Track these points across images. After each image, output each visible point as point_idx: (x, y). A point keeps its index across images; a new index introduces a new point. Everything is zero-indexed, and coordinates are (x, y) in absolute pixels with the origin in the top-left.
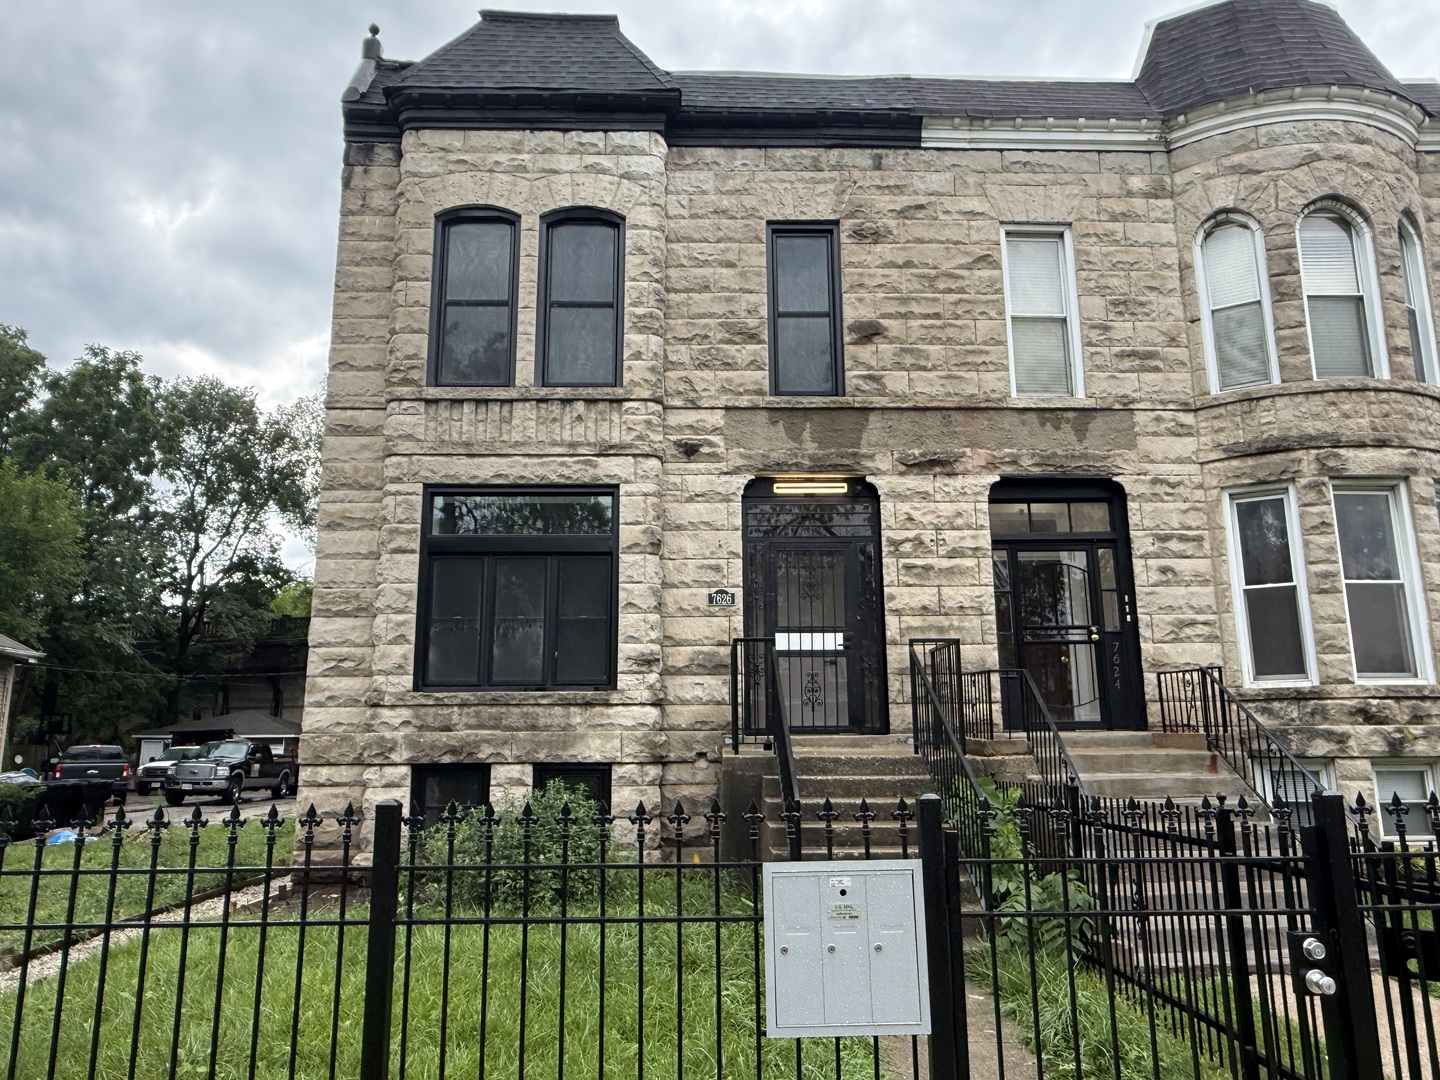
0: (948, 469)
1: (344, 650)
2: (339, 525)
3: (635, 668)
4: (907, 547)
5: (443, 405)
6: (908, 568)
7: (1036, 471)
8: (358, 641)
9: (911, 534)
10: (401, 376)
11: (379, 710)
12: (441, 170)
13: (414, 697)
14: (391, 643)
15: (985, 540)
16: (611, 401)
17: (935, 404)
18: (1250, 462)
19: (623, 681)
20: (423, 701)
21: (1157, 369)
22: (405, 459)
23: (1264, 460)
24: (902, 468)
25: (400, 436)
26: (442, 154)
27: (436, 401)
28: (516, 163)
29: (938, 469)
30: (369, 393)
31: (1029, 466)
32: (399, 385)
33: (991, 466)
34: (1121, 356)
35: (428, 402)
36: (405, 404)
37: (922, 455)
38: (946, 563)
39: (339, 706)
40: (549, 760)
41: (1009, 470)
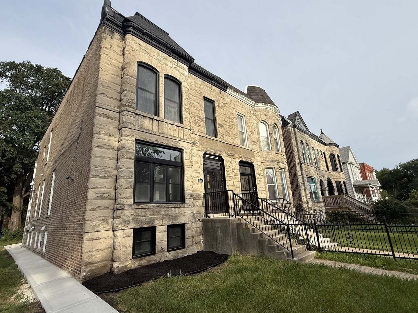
0: (233, 157)
1: (103, 190)
2: (102, 146)
4: (229, 172)
5: (141, 117)
6: (230, 177)
7: (244, 160)
9: (229, 170)
11: (123, 211)
12: (139, 50)
13: (135, 206)
15: (239, 173)
17: (231, 144)
18: (269, 163)
21: (256, 145)
22: (130, 130)
23: (271, 163)
24: (227, 156)
26: (139, 45)
27: (139, 115)
29: (232, 157)
32: (128, 107)
33: (239, 158)
34: (252, 141)
35: (136, 114)
36: (130, 113)
37: (230, 154)
38: (234, 176)
39: (101, 210)
40: (172, 224)
41: (241, 159)
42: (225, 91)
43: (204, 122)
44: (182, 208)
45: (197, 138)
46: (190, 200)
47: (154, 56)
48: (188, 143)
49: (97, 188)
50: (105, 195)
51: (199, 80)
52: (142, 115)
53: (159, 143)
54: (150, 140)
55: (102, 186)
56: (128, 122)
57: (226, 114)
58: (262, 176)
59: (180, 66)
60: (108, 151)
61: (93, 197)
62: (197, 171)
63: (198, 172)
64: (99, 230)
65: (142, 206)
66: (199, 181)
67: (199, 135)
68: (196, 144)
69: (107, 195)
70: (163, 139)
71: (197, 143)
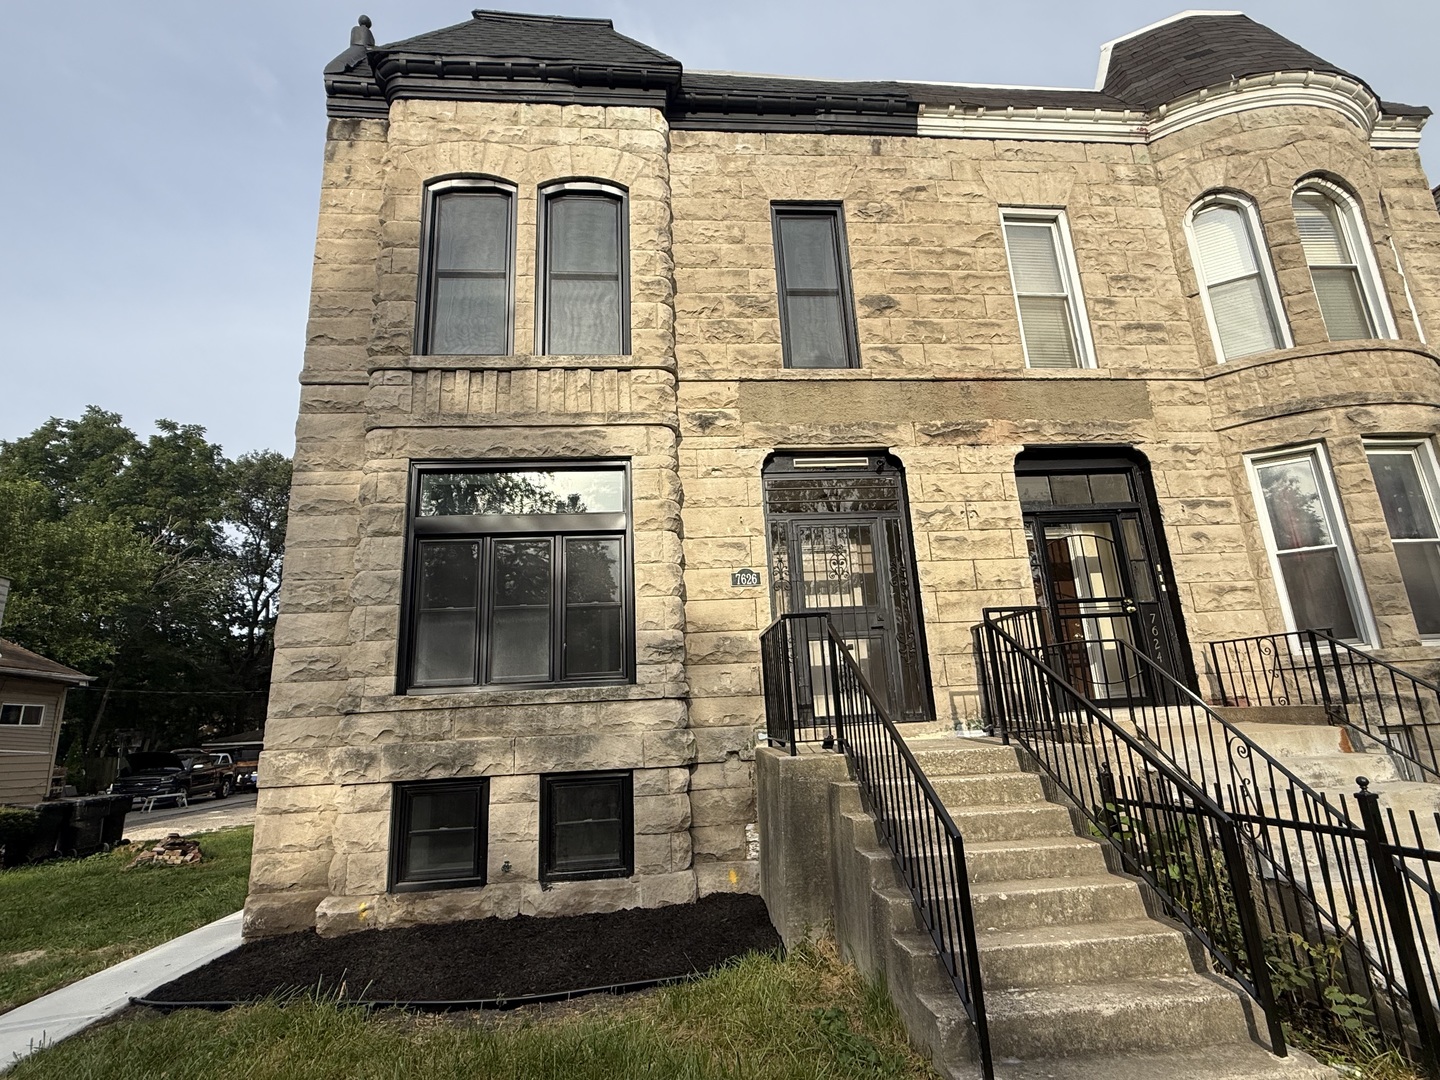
0: (972, 440)
1: (317, 650)
2: (313, 509)
3: (655, 657)
4: (937, 520)
5: (432, 374)
6: (941, 540)
7: (1059, 440)
8: (334, 639)
9: (941, 507)
10: (385, 343)
11: (354, 718)
12: (431, 139)
13: (397, 702)
14: (370, 639)
15: (1016, 512)
16: (620, 369)
17: (952, 375)
18: (1274, 424)
19: (642, 673)
20: (407, 706)
21: (1163, 341)
22: (390, 432)
23: (1288, 422)
24: (926, 439)
25: (383, 408)
26: (432, 122)
27: (425, 371)
28: (512, 134)
29: (961, 440)
30: (351, 368)
31: (1052, 437)
32: (383, 353)
33: (1014, 435)
34: (1128, 328)
35: (415, 371)
36: (389, 374)
37: (944, 426)
38: (978, 535)
39: (309, 715)
40: (559, 769)
41: (1032, 440)
42: (911, 131)
43: (772, 315)
44: (615, 706)
45: (732, 391)
46: (662, 667)
47: (492, 132)
48: (652, 429)
49: (298, 644)
50: (318, 666)
51: (744, 143)
52: (436, 369)
53: (510, 454)
54: (469, 451)
55: (315, 638)
56: (379, 406)
57: (914, 241)
58: (1227, 505)
59: (616, 125)
60: (336, 519)
61: (285, 676)
62: (727, 540)
63: (735, 540)
64: (298, 782)
65: (424, 702)
66: (735, 581)
67: (741, 381)
68: (721, 422)
69: (325, 666)
70: (526, 437)
71: (726, 417)
